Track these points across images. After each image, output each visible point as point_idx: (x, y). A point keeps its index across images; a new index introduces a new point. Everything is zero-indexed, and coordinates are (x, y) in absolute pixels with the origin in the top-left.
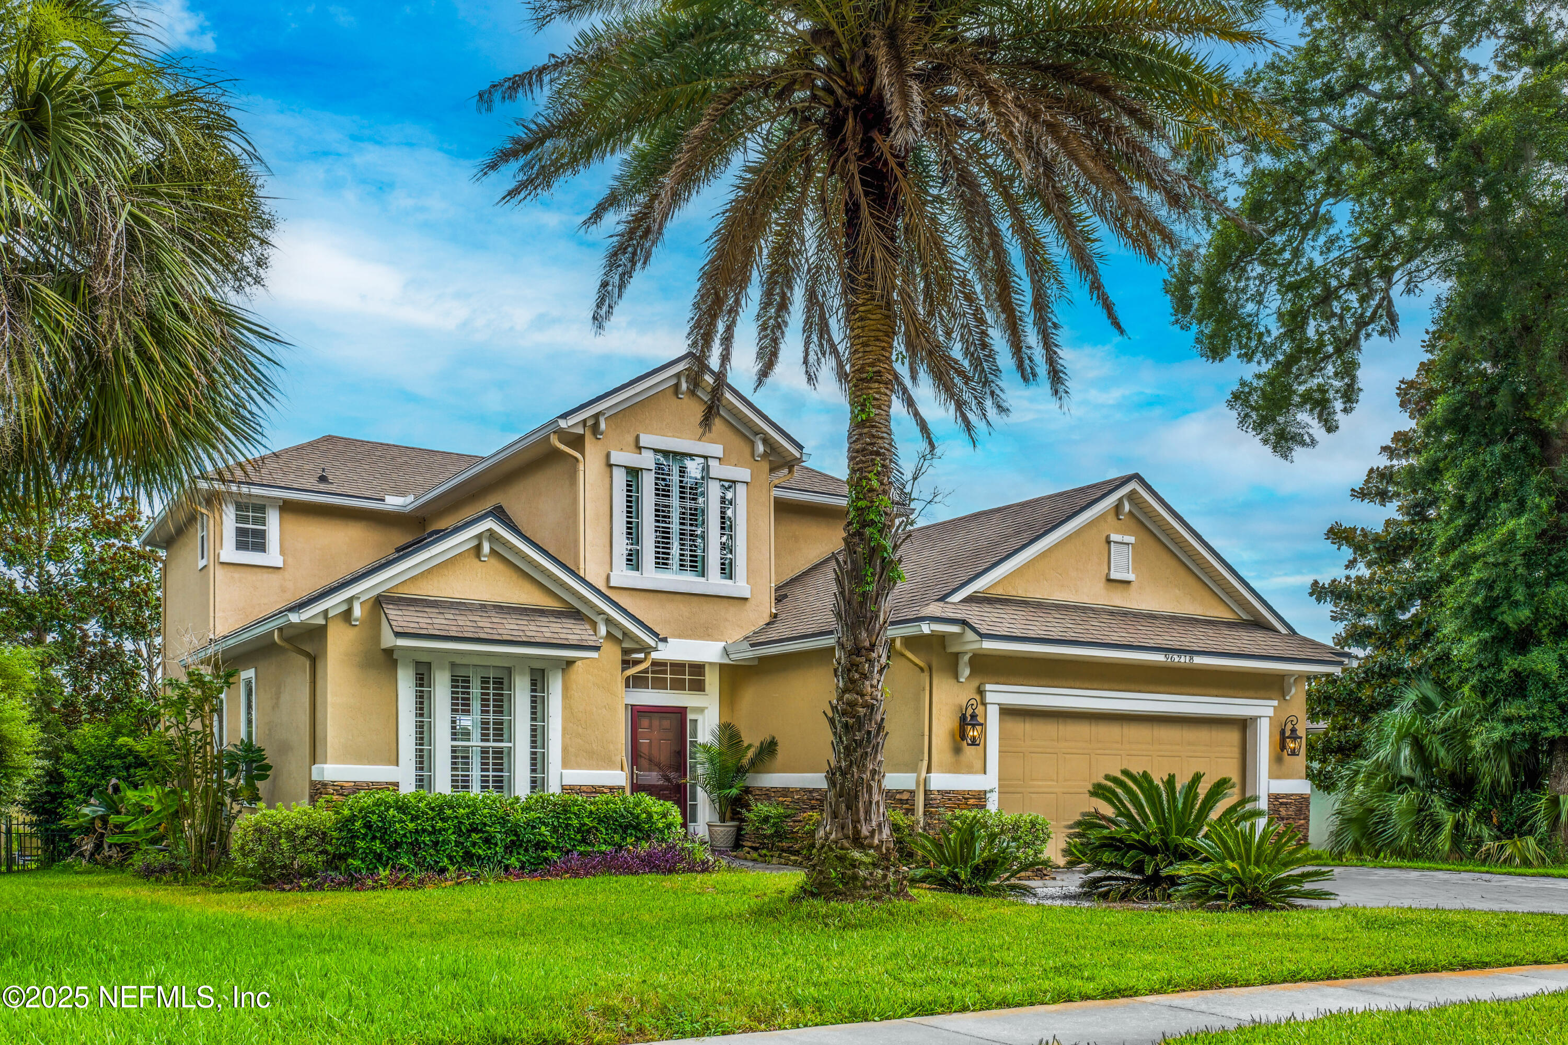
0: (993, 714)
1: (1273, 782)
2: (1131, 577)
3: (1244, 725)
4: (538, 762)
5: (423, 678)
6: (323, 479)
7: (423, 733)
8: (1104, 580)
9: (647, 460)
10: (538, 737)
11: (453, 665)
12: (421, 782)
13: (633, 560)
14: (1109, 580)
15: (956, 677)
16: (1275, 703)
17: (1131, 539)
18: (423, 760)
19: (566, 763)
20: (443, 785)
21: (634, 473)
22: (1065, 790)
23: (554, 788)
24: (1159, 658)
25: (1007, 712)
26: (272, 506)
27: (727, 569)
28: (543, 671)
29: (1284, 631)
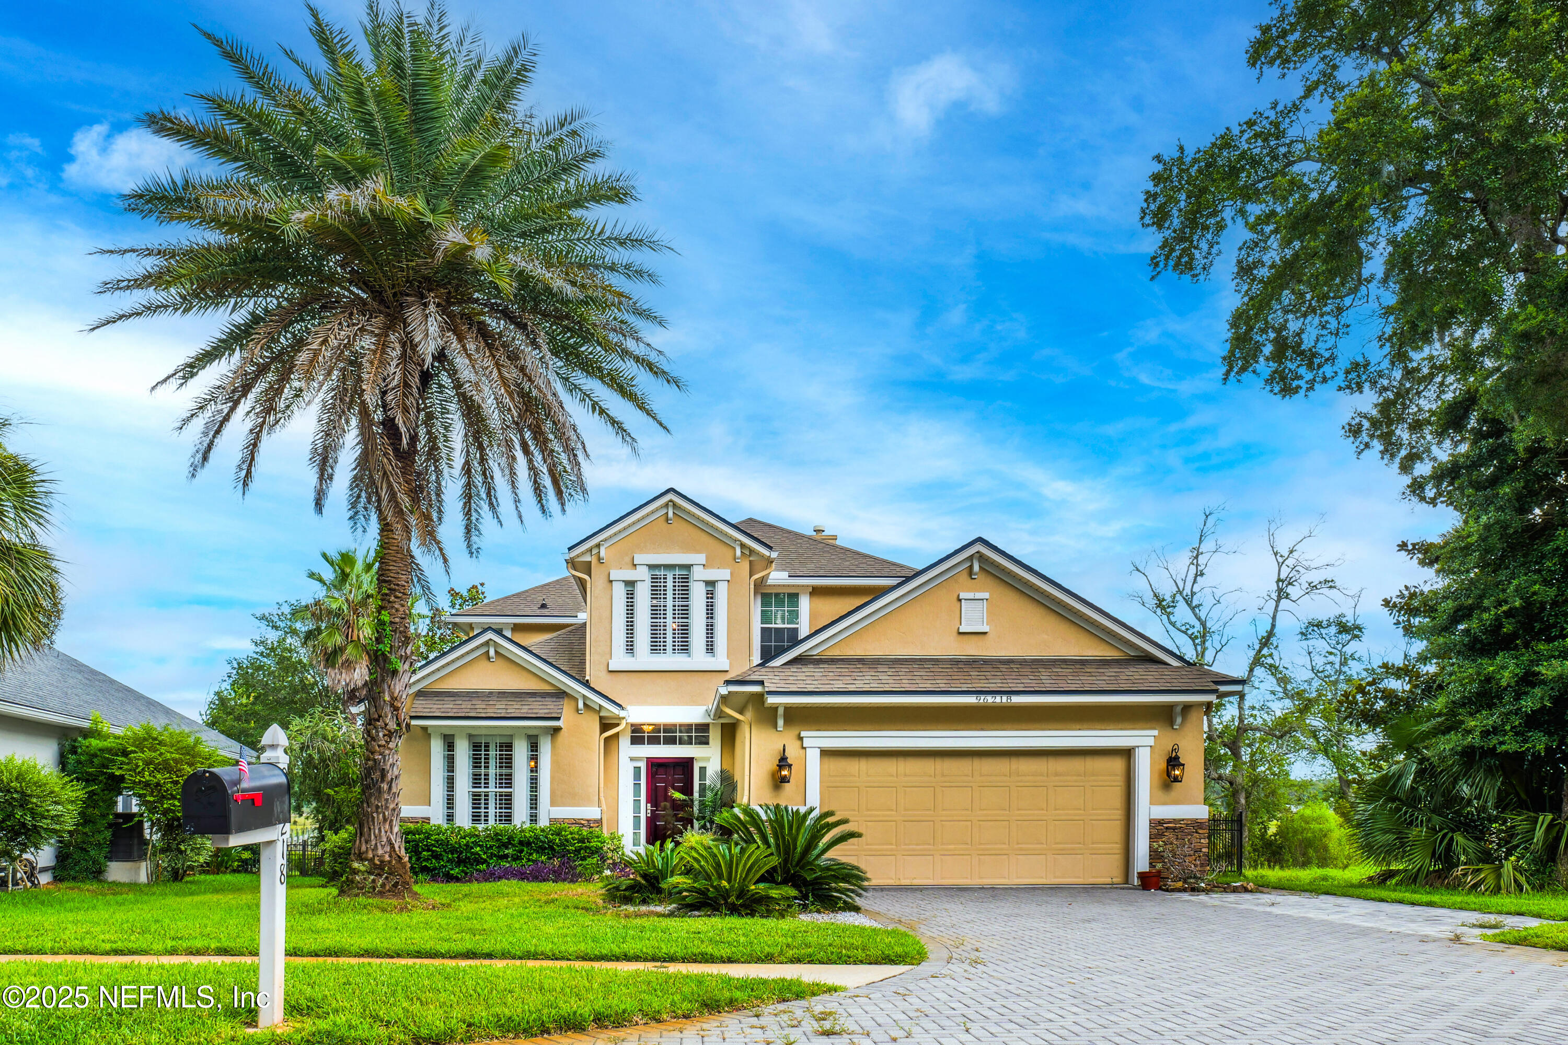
0: (813, 757)
1: (1154, 808)
2: (985, 628)
3: (1127, 754)
4: (534, 802)
5: (450, 746)
6: (543, 606)
7: (450, 783)
8: (955, 634)
9: (642, 575)
10: (534, 784)
11: (470, 736)
12: (450, 818)
13: (630, 648)
14: (960, 633)
15: (775, 726)
16: (1155, 733)
17: (986, 595)
18: (450, 802)
19: (553, 803)
20: (463, 819)
21: (630, 584)
22: (906, 819)
23: (543, 822)
24: (971, 700)
25: (826, 753)
26: (507, 629)
27: (710, 648)
28: (537, 736)
29: (1175, 663)
